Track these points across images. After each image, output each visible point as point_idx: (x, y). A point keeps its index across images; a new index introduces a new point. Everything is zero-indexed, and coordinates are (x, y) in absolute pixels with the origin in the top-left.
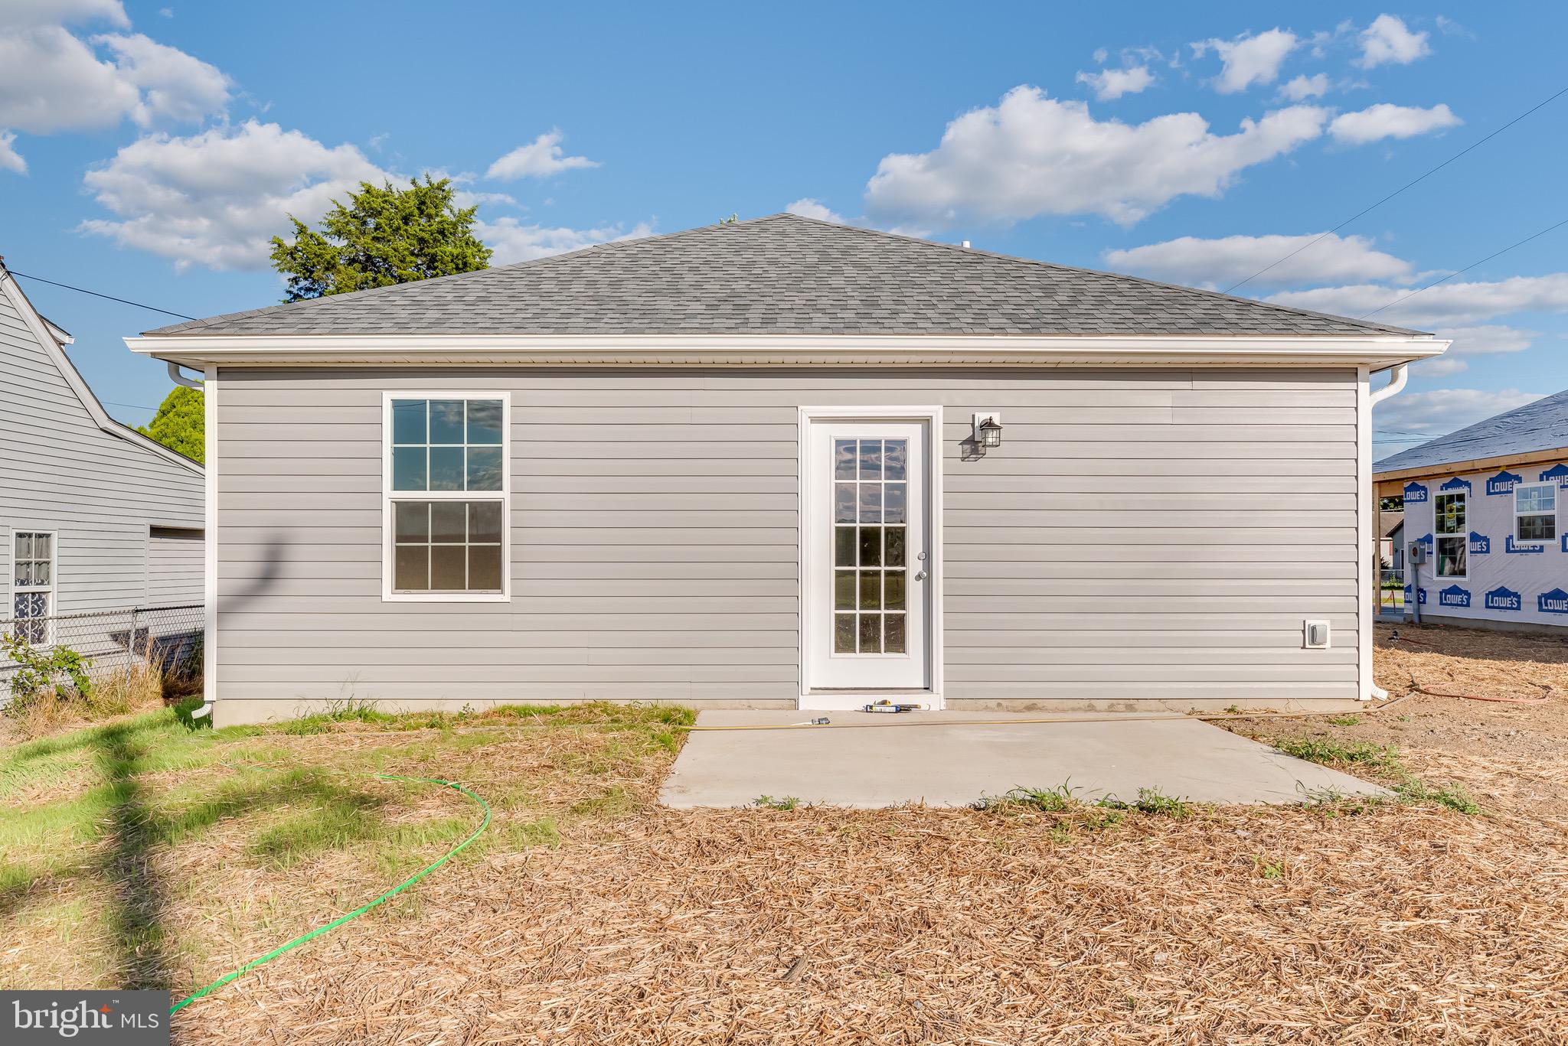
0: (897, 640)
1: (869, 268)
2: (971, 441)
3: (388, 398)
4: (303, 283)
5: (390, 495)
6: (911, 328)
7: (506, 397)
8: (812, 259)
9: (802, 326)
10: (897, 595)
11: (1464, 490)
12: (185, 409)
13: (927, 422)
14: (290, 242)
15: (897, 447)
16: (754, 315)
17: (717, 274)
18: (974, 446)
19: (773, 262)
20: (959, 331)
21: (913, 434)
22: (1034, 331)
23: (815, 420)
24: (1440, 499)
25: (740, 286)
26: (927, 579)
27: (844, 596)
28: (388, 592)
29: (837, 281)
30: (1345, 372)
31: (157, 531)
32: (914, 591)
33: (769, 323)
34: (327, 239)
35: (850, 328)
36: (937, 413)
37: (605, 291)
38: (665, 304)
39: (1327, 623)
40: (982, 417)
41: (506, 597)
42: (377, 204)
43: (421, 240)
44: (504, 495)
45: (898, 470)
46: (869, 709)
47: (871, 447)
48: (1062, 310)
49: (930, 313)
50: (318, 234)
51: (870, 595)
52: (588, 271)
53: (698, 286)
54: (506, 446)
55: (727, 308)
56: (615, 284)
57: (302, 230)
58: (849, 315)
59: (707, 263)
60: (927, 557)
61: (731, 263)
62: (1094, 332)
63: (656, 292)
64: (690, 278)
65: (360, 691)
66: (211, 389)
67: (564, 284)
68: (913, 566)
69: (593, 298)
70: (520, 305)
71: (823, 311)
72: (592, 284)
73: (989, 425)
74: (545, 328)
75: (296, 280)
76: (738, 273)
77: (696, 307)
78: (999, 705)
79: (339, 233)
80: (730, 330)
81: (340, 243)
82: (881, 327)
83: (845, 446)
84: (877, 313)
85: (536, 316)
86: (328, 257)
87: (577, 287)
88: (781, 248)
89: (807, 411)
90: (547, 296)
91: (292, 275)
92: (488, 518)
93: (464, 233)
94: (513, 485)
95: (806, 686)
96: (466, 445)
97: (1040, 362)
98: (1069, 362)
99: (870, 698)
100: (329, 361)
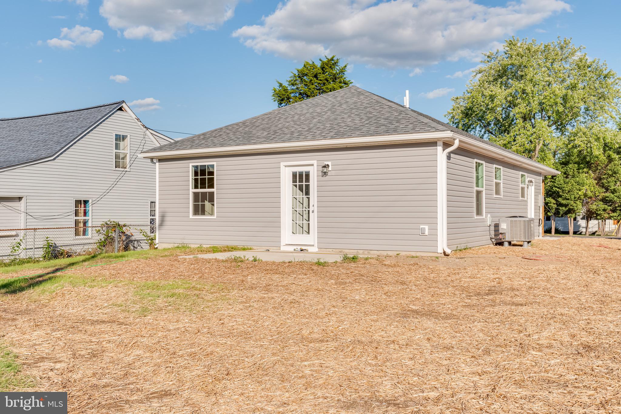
3: (191, 165)
5: (192, 190)
6: (305, 138)
7: (215, 163)
8: (327, 109)
10: (307, 217)
13: (313, 165)
15: (307, 173)
16: (273, 137)
17: (290, 119)
20: (315, 139)
21: (311, 169)
23: (286, 167)
25: (288, 124)
26: (314, 212)
28: (191, 216)
30: (433, 143)
32: (312, 216)
33: (272, 140)
36: (315, 162)
37: (252, 129)
38: (259, 133)
40: (325, 163)
41: (215, 217)
44: (215, 190)
45: (308, 180)
47: (301, 175)
49: (319, 132)
54: (215, 177)
56: (259, 126)
58: (297, 134)
59: (295, 114)
63: (264, 129)
65: (186, 241)
68: (311, 209)
69: (246, 133)
71: (292, 133)
73: (326, 166)
74: (220, 145)
76: (297, 118)
77: (264, 135)
78: (332, 250)
80: (260, 143)
82: (298, 139)
83: (295, 174)
85: (223, 141)
89: (282, 164)
90: (235, 133)
92: (211, 197)
94: (217, 187)
95: (283, 243)
96: (207, 177)
97: (342, 146)
98: (349, 146)
99: (295, 247)
100: (180, 157)
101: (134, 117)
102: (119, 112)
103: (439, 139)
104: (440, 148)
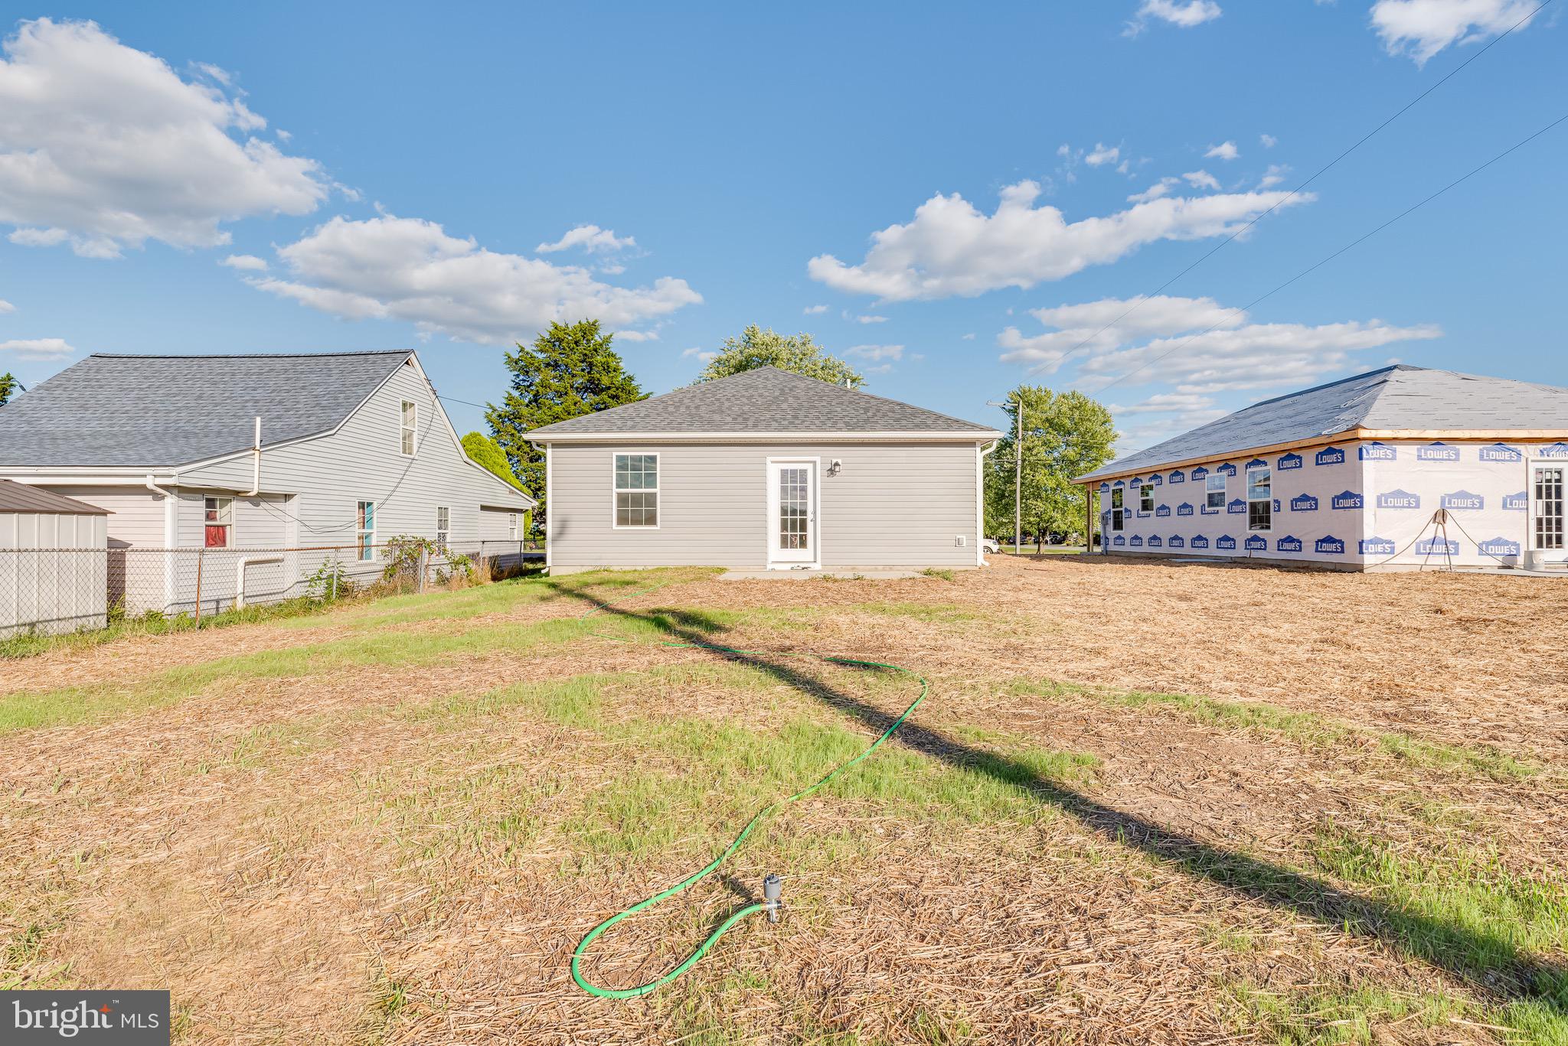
0: (803, 543)
1: (799, 399)
2: (830, 470)
3: (615, 454)
4: (521, 377)
5: (615, 490)
6: (808, 429)
7: (658, 454)
8: (777, 394)
9: (767, 429)
10: (803, 527)
11: (1122, 487)
12: (470, 447)
13: (814, 463)
14: (516, 356)
15: (804, 472)
16: (750, 423)
17: (738, 402)
18: (832, 471)
19: (761, 395)
20: (825, 430)
21: (809, 467)
22: (853, 430)
23: (772, 462)
24: (1113, 490)
25: (746, 408)
26: (814, 521)
27: (784, 528)
28: (615, 526)
29: (784, 406)
30: (971, 444)
31: (484, 508)
32: (810, 526)
33: (755, 427)
34: (535, 354)
35: (785, 429)
36: (818, 459)
37: (694, 411)
38: (717, 417)
39: (964, 537)
40: (834, 461)
41: (658, 528)
42: (561, 335)
43: (585, 355)
44: (657, 490)
45: (804, 480)
46: (792, 568)
47: (794, 472)
48: (867, 421)
49: (817, 422)
50: (530, 351)
51: (794, 529)
52: (686, 401)
53: (729, 409)
54: (658, 472)
55: (740, 420)
56: (698, 407)
57: (522, 350)
58: (786, 422)
59: (734, 396)
60: (815, 513)
61: (743, 396)
62: (875, 430)
63: (714, 412)
64: (727, 404)
65: (604, 562)
66: (549, 452)
67: (677, 408)
68: (809, 516)
69: (689, 415)
70: (662, 418)
71: (776, 421)
72: (688, 407)
73: (837, 464)
74: (673, 429)
75: (518, 376)
76: (746, 401)
77: (729, 419)
79: (542, 351)
80: (741, 430)
81: (541, 356)
82: (797, 429)
83: (784, 473)
84: (797, 422)
85: (669, 424)
86: (536, 364)
87: (682, 409)
88: (765, 387)
89: (769, 459)
90: (670, 414)
91: (517, 373)
92: (651, 500)
93: (607, 349)
94: (661, 486)
95: (770, 561)
96: (643, 472)
97: (856, 441)
98: (866, 441)
99: (793, 565)
100: (594, 442)
101: (423, 376)
102: (406, 367)
103: (978, 439)
104: (978, 449)
